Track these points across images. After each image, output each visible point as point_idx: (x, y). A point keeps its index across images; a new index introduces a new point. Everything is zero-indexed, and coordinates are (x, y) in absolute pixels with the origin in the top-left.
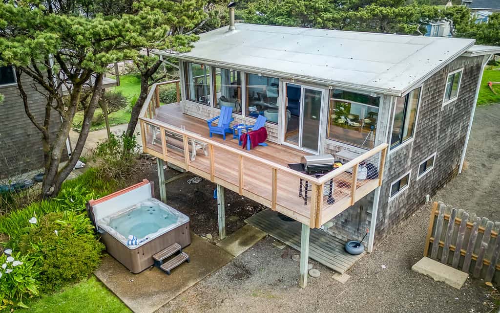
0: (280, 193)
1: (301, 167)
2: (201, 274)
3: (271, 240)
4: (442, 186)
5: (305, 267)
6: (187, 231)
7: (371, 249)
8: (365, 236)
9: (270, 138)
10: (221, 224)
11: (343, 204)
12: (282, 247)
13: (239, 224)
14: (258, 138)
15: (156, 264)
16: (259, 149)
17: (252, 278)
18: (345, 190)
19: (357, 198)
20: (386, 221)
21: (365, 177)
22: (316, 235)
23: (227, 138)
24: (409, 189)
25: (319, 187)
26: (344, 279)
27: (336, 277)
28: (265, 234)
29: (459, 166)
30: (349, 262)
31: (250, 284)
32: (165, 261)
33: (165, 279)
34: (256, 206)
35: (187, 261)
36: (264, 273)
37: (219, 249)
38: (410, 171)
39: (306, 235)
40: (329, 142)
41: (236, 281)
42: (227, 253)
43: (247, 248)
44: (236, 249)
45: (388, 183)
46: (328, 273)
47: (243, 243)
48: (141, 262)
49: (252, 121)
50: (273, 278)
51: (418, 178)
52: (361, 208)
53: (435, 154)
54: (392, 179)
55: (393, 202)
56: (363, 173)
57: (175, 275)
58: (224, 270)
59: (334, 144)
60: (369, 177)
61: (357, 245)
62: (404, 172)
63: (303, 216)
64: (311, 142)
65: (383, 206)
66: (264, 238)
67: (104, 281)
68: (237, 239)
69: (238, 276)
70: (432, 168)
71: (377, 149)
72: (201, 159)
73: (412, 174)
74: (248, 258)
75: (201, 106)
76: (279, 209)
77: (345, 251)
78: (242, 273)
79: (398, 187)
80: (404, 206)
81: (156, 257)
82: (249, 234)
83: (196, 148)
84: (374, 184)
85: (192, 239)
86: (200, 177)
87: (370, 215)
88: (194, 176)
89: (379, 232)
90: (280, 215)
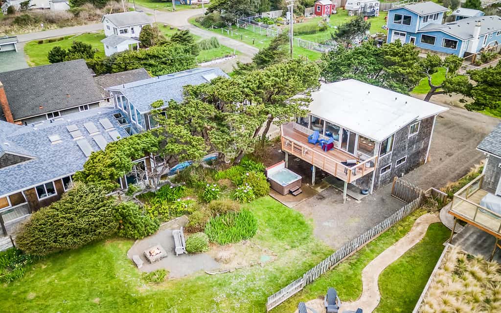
0: (338, 171)
1: (345, 163)
2: (307, 197)
3: (333, 188)
4: (413, 169)
5: (345, 197)
6: (301, 182)
7: (371, 193)
8: (370, 188)
9: (334, 146)
10: (313, 180)
11: (359, 176)
12: (337, 190)
13: (320, 180)
14: (330, 147)
15: (290, 193)
16: (330, 151)
17: (326, 200)
18: (361, 171)
19: (365, 174)
20: (379, 183)
21: (369, 166)
22: (350, 186)
23: (316, 145)
24: (391, 170)
25: (350, 171)
26: (359, 202)
27: (356, 201)
28: (330, 185)
29: (425, 160)
30: (361, 197)
31: (325, 201)
32: (294, 192)
33: (294, 198)
34: (327, 174)
35: (301, 193)
36: (330, 198)
37: (312, 189)
38: (391, 164)
39: (346, 186)
40: (358, 151)
41: (320, 200)
42: (315, 191)
43: (323, 190)
44: (319, 190)
45: (379, 169)
46: (353, 200)
47: (322, 188)
48: (286, 191)
49: (327, 138)
50: (333, 200)
51: (396, 166)
52: (369, 177)
53: (406, 156)
54: (382, 167)
55: (382, 176)
56: (369, 165)
57: (297, 197)
58: (315, 196)
59: (360, 153)
60: (371, 167)
61: (366, 191)
62: (388, 164)
63: (345, 178)
64: (351, 150)
65: (377, 177)
66: (330, 187)
67: (273, 197)
68: (319, 186)
69: (321, 199)
70: (404, 162)
71: (375, 157)
72: (307, 155)
73: (392, 165)
74: (324, 193)
75: (304, 127)
76: (337, 176)
77: (361, 193)
78: (322, 198)
79: (385, 170)
80: (389, 178)
81: (291, 190)
82: (324, 185)
83: (306, 151)
84: (373, 169)
85: (302, 185)
86: (299, 158)
87: (371, 180)
88: (297, 157)
89: (375, 187)
90: (337, 178)
